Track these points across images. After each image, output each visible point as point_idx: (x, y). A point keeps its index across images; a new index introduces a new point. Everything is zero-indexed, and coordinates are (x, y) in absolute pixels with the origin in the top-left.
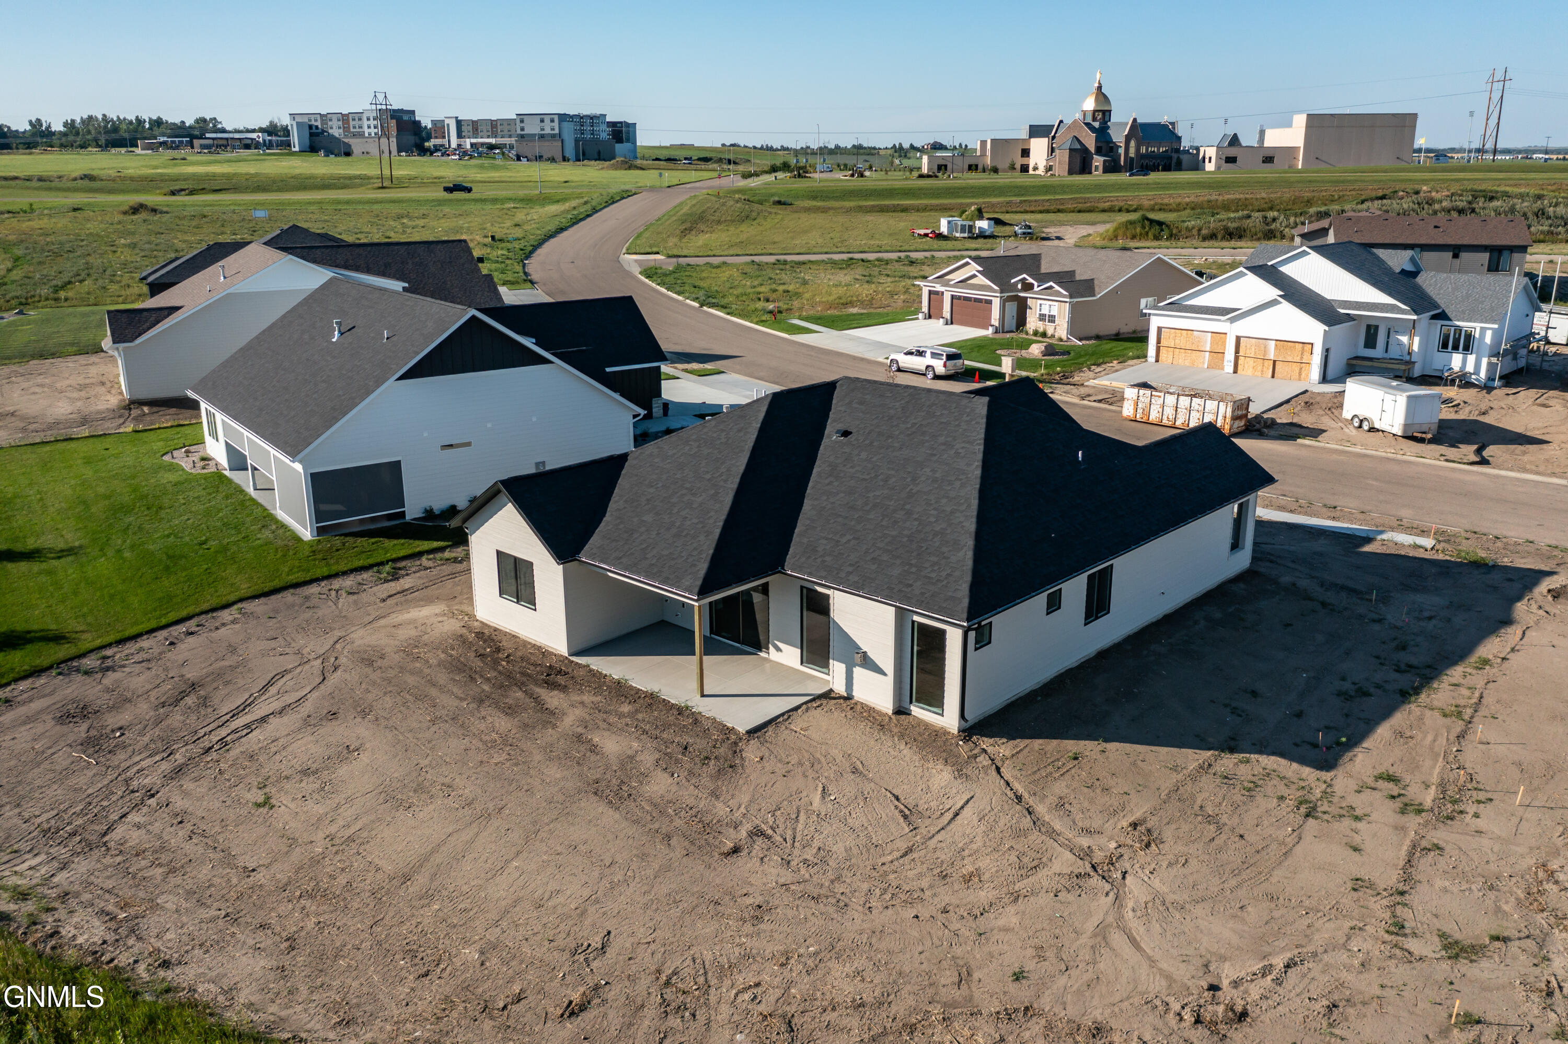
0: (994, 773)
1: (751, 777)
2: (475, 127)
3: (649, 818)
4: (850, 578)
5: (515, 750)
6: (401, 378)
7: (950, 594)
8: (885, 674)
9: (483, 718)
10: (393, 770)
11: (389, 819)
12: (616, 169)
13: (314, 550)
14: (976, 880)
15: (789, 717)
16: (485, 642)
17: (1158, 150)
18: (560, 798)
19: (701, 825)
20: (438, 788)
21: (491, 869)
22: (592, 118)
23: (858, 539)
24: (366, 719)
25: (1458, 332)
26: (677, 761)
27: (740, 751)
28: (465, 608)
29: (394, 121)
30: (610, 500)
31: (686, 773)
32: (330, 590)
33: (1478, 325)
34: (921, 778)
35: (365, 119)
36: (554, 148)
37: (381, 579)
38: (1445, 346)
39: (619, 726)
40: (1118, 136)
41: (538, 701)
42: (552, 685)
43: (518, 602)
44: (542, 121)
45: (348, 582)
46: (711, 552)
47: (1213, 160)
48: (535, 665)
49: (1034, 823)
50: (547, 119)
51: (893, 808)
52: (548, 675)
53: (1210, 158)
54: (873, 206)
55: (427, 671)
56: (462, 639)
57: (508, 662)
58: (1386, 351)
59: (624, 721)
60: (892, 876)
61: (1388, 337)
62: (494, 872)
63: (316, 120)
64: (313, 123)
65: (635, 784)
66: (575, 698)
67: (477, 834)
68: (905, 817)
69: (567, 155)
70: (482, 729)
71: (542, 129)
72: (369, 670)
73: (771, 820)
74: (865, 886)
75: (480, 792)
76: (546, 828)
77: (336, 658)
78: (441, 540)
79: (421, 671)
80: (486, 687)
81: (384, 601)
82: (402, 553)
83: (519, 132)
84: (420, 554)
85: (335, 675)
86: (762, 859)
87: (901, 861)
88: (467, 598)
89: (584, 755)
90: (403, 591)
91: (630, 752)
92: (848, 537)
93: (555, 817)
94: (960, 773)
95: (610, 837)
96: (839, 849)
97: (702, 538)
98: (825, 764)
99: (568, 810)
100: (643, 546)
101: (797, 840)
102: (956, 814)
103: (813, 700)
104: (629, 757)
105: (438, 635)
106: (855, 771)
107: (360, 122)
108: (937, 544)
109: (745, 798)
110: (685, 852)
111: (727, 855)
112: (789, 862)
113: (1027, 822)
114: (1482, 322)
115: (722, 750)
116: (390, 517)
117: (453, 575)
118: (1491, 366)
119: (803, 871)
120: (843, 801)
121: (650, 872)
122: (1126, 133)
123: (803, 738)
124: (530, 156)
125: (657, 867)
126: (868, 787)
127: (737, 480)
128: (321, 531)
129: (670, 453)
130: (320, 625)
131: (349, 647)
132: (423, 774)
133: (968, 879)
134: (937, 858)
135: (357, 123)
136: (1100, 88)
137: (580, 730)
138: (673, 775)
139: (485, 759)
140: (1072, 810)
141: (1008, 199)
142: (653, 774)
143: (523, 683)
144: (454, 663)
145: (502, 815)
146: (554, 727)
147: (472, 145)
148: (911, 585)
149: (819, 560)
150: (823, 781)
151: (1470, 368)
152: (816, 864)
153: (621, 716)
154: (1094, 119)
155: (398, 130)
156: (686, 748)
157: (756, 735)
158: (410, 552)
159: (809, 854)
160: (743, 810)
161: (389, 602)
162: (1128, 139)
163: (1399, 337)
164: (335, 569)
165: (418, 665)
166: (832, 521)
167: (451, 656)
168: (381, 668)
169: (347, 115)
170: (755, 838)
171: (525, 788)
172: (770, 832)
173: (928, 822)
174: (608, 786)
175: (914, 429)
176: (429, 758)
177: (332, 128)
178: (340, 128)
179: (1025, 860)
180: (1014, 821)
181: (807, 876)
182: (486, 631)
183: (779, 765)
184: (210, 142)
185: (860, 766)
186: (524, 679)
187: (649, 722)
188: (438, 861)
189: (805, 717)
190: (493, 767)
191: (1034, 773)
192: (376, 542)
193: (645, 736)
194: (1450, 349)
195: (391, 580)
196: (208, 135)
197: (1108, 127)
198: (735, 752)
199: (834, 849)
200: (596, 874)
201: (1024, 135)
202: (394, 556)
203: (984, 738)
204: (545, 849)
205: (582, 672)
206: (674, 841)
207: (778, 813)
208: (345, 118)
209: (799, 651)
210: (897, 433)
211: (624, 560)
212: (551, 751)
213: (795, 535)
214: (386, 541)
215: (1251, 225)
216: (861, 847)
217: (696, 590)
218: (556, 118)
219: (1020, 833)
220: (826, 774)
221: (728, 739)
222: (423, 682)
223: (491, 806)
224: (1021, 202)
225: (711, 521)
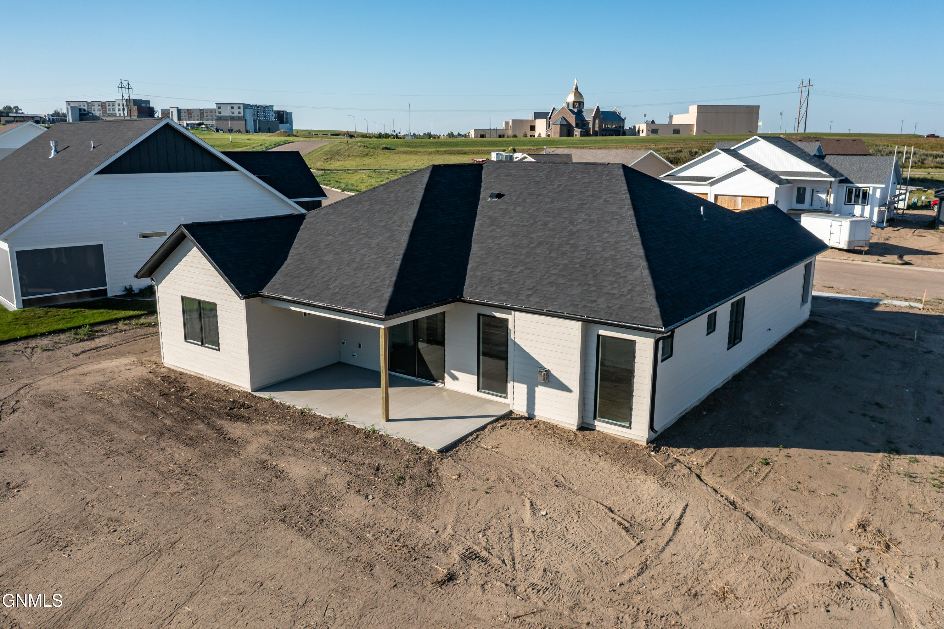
0: (697, 480)
1: (452, 496)
2: (190, 113)
3: (346, 545)
4: (531, 299)
5: (194, 479)
6: (101, 172)
7: (638, 305)
8: (570, 391)
9: (162, 449)
10: (54, 506)
11: (39, 561)
12: (280, 136)
13: (16, 317)
14: (732, 597)
15: (477, 436)
16: (169, 383)
17: (612, 126)
18: (244, 527)
19: (405, 550)
20: (103, 523)
21: (157, 618)
22: (265, 107)
23: (530, 269)
24: (36, 456)
25: (858, 191)
26: (370, 483)
27: (435, 470)
28: (154, 359)
29: (136, 107)
30: (291, 247)
31: (381, 495)
32: (26, 348)
33: (871, 186)
34: (628, 488)
35: (117, 105)
36: (240, 125)
37: (77, 339)
38: (849, 201)
39: (306, 451)
40: (589, 117)
41: (220, 431)
42: (234, 417)
43: (202, 345)
44: (233, 108)
45: (45, 342)
46: (394, 279)
47: (645, 131)
48: (219, 401)
49: (761, 529)
50: (236, 107)
51: (610, 521)
52: (231, 409)
53: (643, 131)
54: (446, 151)
55: (108, 409)
56: (148, 383)
57: (192, 399)
58: (811, 205)
59: (310, 446)
60: (637, 598)
61: (812, 196)
62: (161, 621)
63: (84, 106)
64: (82, 107)
65: (326, 509)
66: (259, 427)
67: (143, 575)
68: (627, 530)
69: (248, 128)
70: (159, 460)
71: (233, 113)
72: (49, 411)
73: (483, 541)
74: (611, 613)
75: (151, 524)
76: (227, 563)
77: (17, 402)
78: (138, 310)
79: (102, 409)
80: (168, 422)
81: (77, 355)
82: (99, 320)
83: (217, 114)
84: (116, 321)
85: (13, 416)
86: (483, 586)
87: (640, 579)
88: (157, 352)
89: (270, 481)
90: (97, 348)
91: (318, 476)
92: (521, 268)
93: (236, 549)
94: (664, 483)
95: (303, 569)
96: (566, 568)
97: (383, 269)
98: (525, 479)
99: (252, 540)
100: (326, 279)
101: (517, 561)
102: (679, 524)
103: (497, 420)
104: (317, 481)
105: (124, 380)
106: (558, 485)
107: (113, 107)
108: (610, 267)
109: (450, 518)
110: (393, 584)
111: (442, 583)
112: (514, 588)
113: (753, 528)
114: (873, 183)
115: (416, 470)
116: (93, 294)
117: (146, 335)
118: (881, 213)
119: (534, 598)
120: (555, 516)
121: (353, 610)
122: (593, 115)
123: (496, 455)
124: (225, 129)
125: (361, 603)
126: (578, 501)
127: (411, 224)
128: (26, 303)
129: (345, 211)
130: (9, 376)
131: (33, 392)
132: (88, 509)
133: (722, 595)
134: (678, 574)
135: (111, 108)
136: (577, 88)
137: (264, 457)
138: (367, 497)
139: (160, 490)
140: (791, 513)
141: (529, 147)
142: (345, 497)
143: (206, 417)
144: (137, 403)
145: (175, 550)
146: (237, 454)
147: (187, 124)
148: (595, 301)
149: (496, 288)
150: (529, 496)
151: (867, 214)
152: (547, 589)
153: (307, 442)
154: (574, 107)
155: (138, 112)
156: (378, 469)
157: (448, 454)
158: (107, 318)
159: (536, 577)
160: (449, 530)
161: (81, 356)
162: (594, 118)
163: (820, 195)
164: (33, 331)
165: (100, 405)
166: (501, 257)
167: (135, 396)
168: (61, 409)
169: (105, 103)
170: (469, 561)
171: (204, 518)
172: (484, 554)
173: (652, 534)
174: (296, 512)
175: (561, 188)
176: (98, 492)
177: (94, 110)
178: (100, 110)
179: (774, 570)
180: (740, 528)
181: (540, 604)
182: (172, 375)
183: (479, 482)
184: (12, 119)
185: (562, 479)
186: (207, 413)
187: (336, 446)
188: (92, 610)
189: (493, 435)
190: (169, 497)
191: (736, 479)
192: (78, 312)
193: (333, 460)
194: (853, 202)
195: (87, 340)
196: (10, 115)
197: (583, 112)
198: (430, 471)
199: (561, 569)
200: (288, 616)
201: (531, 117)
202: (92, 321)
203: (672, 449)
204: (225, 588)
205: (265, 405)
206: (377, 571)
207: (489, 532)
208: (103, 105)
209: (476, 377)
210: (546, 192)
211: (307, 292)
212: (233, 479)
213: (468, 271)
214: (87, 310)
215: (683, 156)
216: (590, 565)
217: (383, 310)
218: (242, 106)
219: (752, 542)
220: (530, 489)
221: (420, 458)
222: (103, 419)
223: (163, 540)
224: (537, 149)
225: (390, 256)
